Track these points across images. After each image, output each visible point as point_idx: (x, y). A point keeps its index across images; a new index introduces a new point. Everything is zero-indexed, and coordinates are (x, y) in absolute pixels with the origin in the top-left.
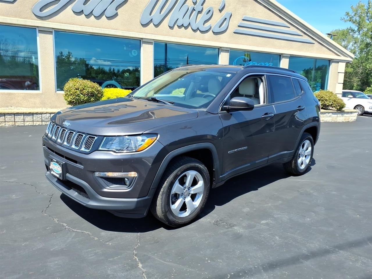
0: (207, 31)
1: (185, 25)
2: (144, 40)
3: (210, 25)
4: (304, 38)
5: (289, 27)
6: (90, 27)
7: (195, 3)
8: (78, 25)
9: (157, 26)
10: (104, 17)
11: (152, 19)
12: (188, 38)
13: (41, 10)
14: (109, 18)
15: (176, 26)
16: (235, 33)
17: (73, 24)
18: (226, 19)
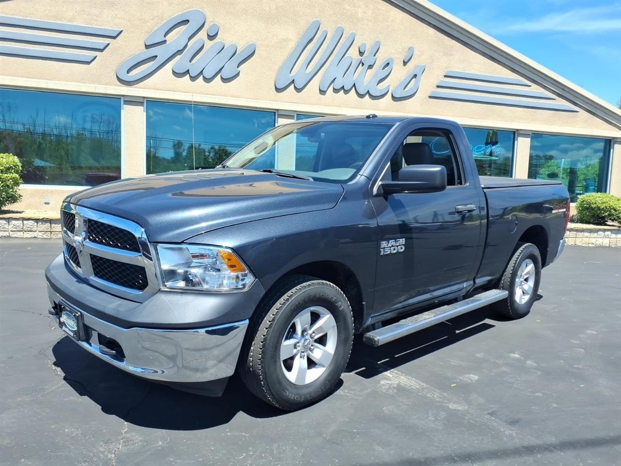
0: (383, 96)
2: (280, 113)
3: (389, 86)
4: (557, 103)
5: (530, 86)
6: (198, 95)
8: (182, 92)
9: (298, 90)
10: (218, 79)
11: (294, 80)
12: (351, 108)
13: (128, 72)
14: (225, 80)
15: (331, 88)
17: (173, 91)
18: (416, 75)
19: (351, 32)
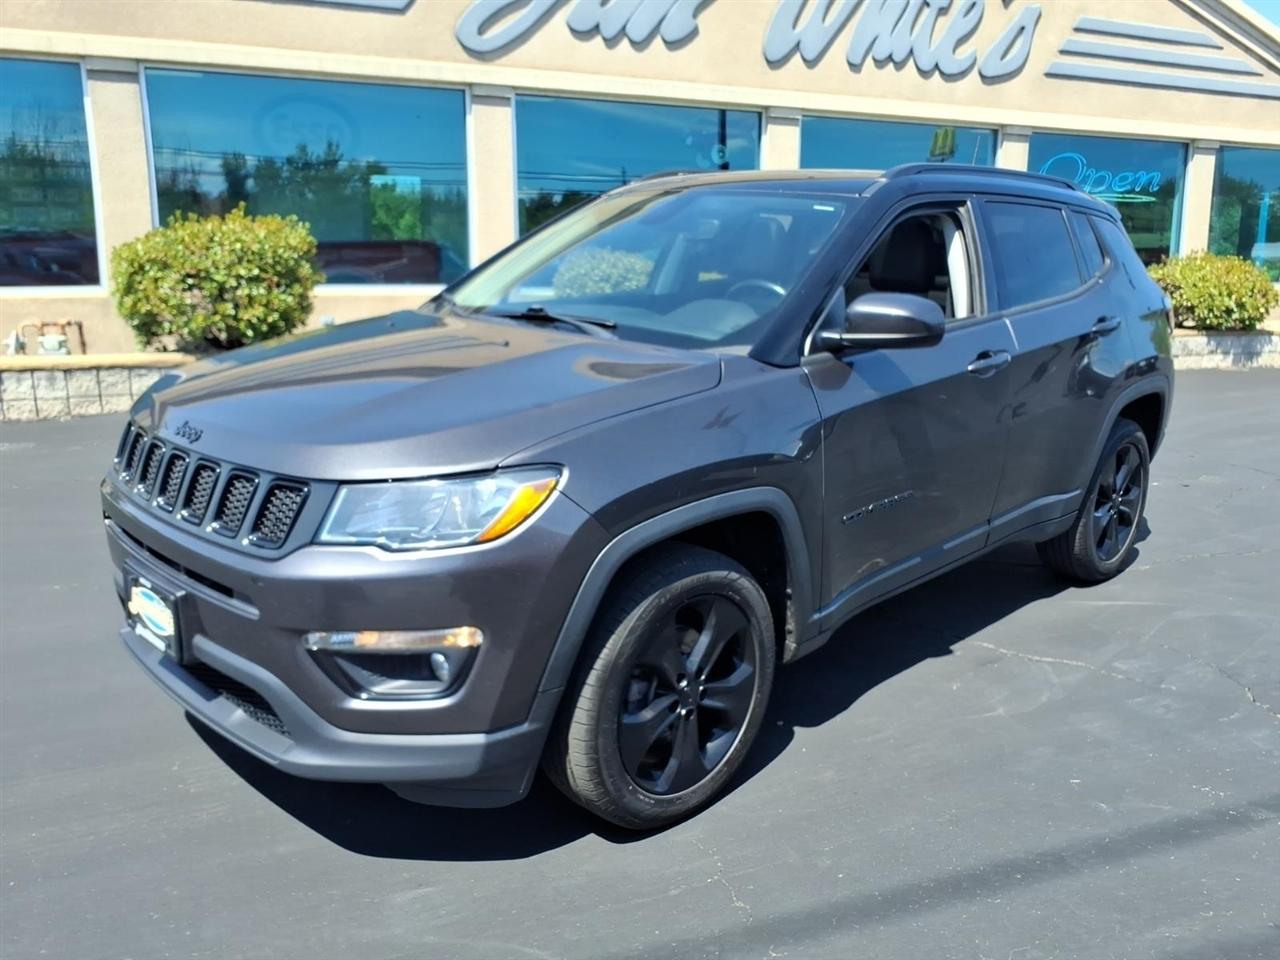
0: (963, 74)
1: (898, 58)
2: (771, 113)
3: (976, 51)
4: (1268, 84)
5: (1221, 48)
6: (617, 78)
8: (585, 72)
9: (811, 64)
10: (658, 42)
11: (799, 41)
12: (905, 99)
13: (482, 30)
14: (673, 45)
15: (869, 61)
16: (1049, 75)
17: (566, 70)
18: (1024, 27)
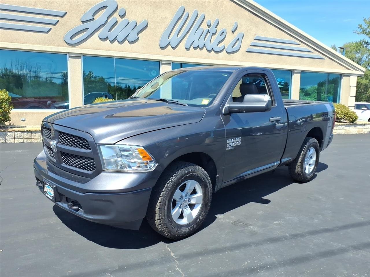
0: (221, 51)
1: (200, 47)
2: (163, 62)
3: (224, 45)
4: (314, 54)
5: (300, 45)
6: (114, 52)
7: (209, 26)
8: (104, 50)
9: (174, 48)
10: (126, 41)
11: (170, 42)
12: (203, 58)
13: (71, 38)
14: (131, 43)
15: (192, 48)
16: (247, 51)
17: (99, 50)
18: (239, 39)
19: (202, 14)
